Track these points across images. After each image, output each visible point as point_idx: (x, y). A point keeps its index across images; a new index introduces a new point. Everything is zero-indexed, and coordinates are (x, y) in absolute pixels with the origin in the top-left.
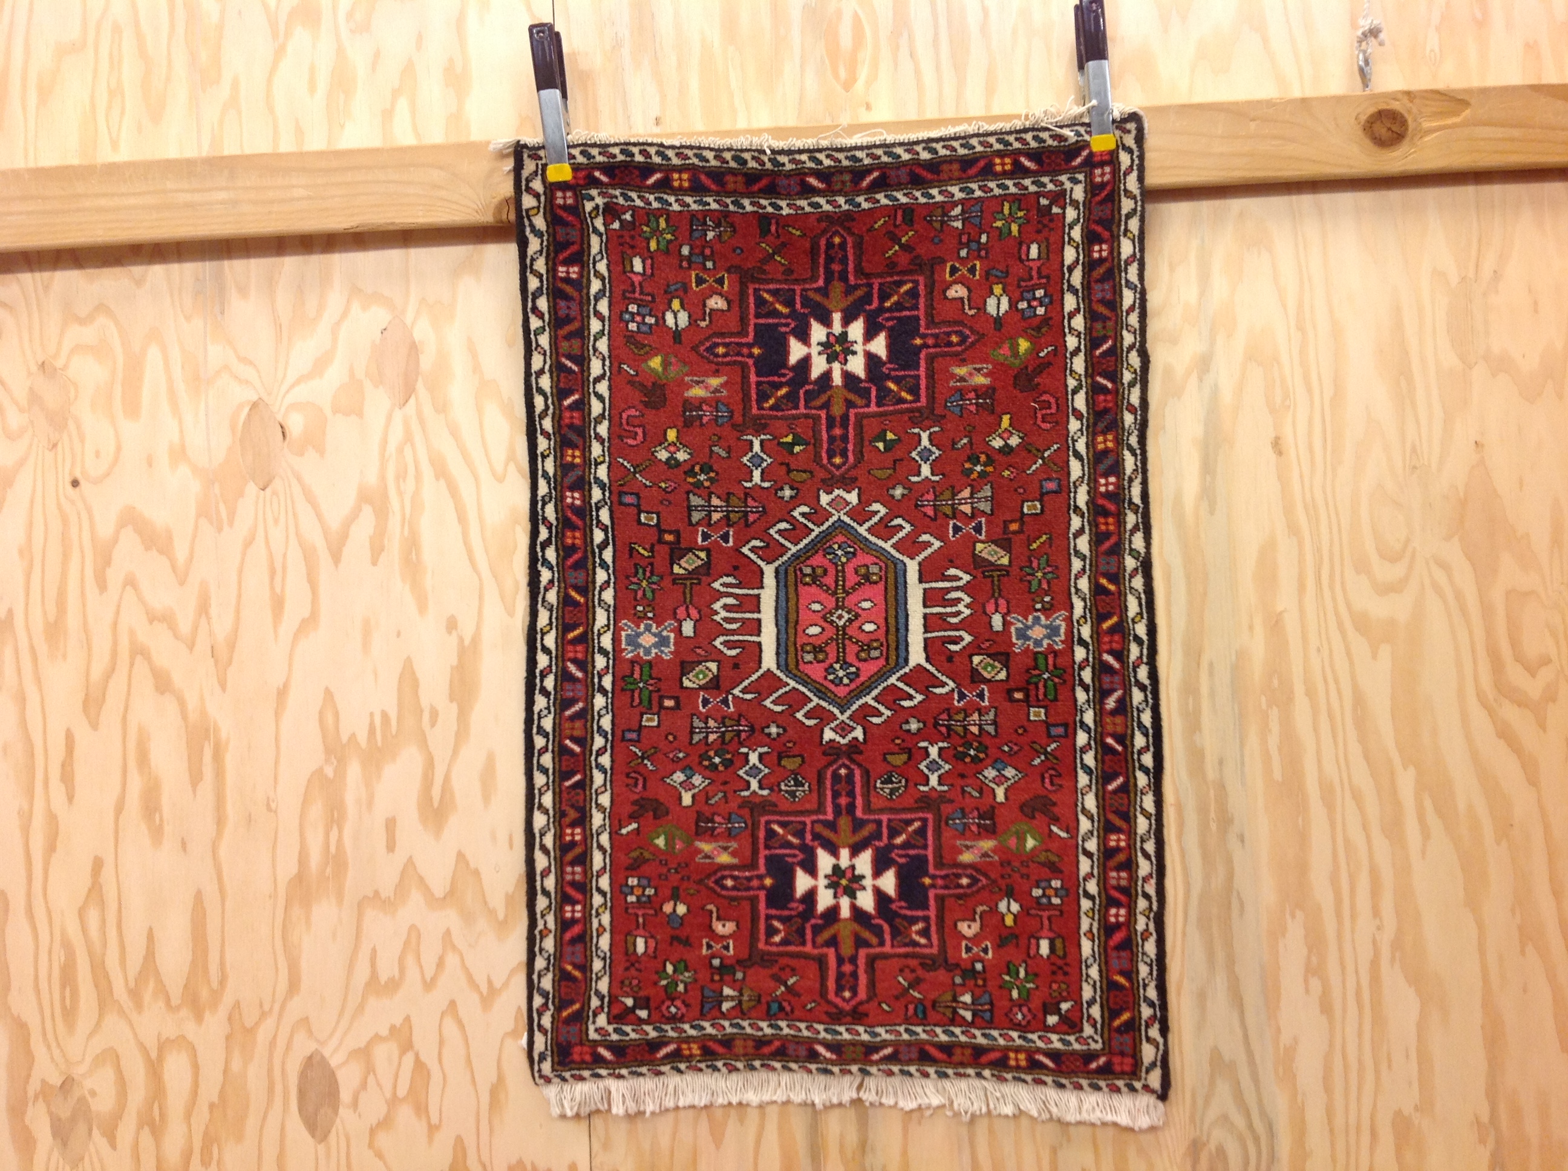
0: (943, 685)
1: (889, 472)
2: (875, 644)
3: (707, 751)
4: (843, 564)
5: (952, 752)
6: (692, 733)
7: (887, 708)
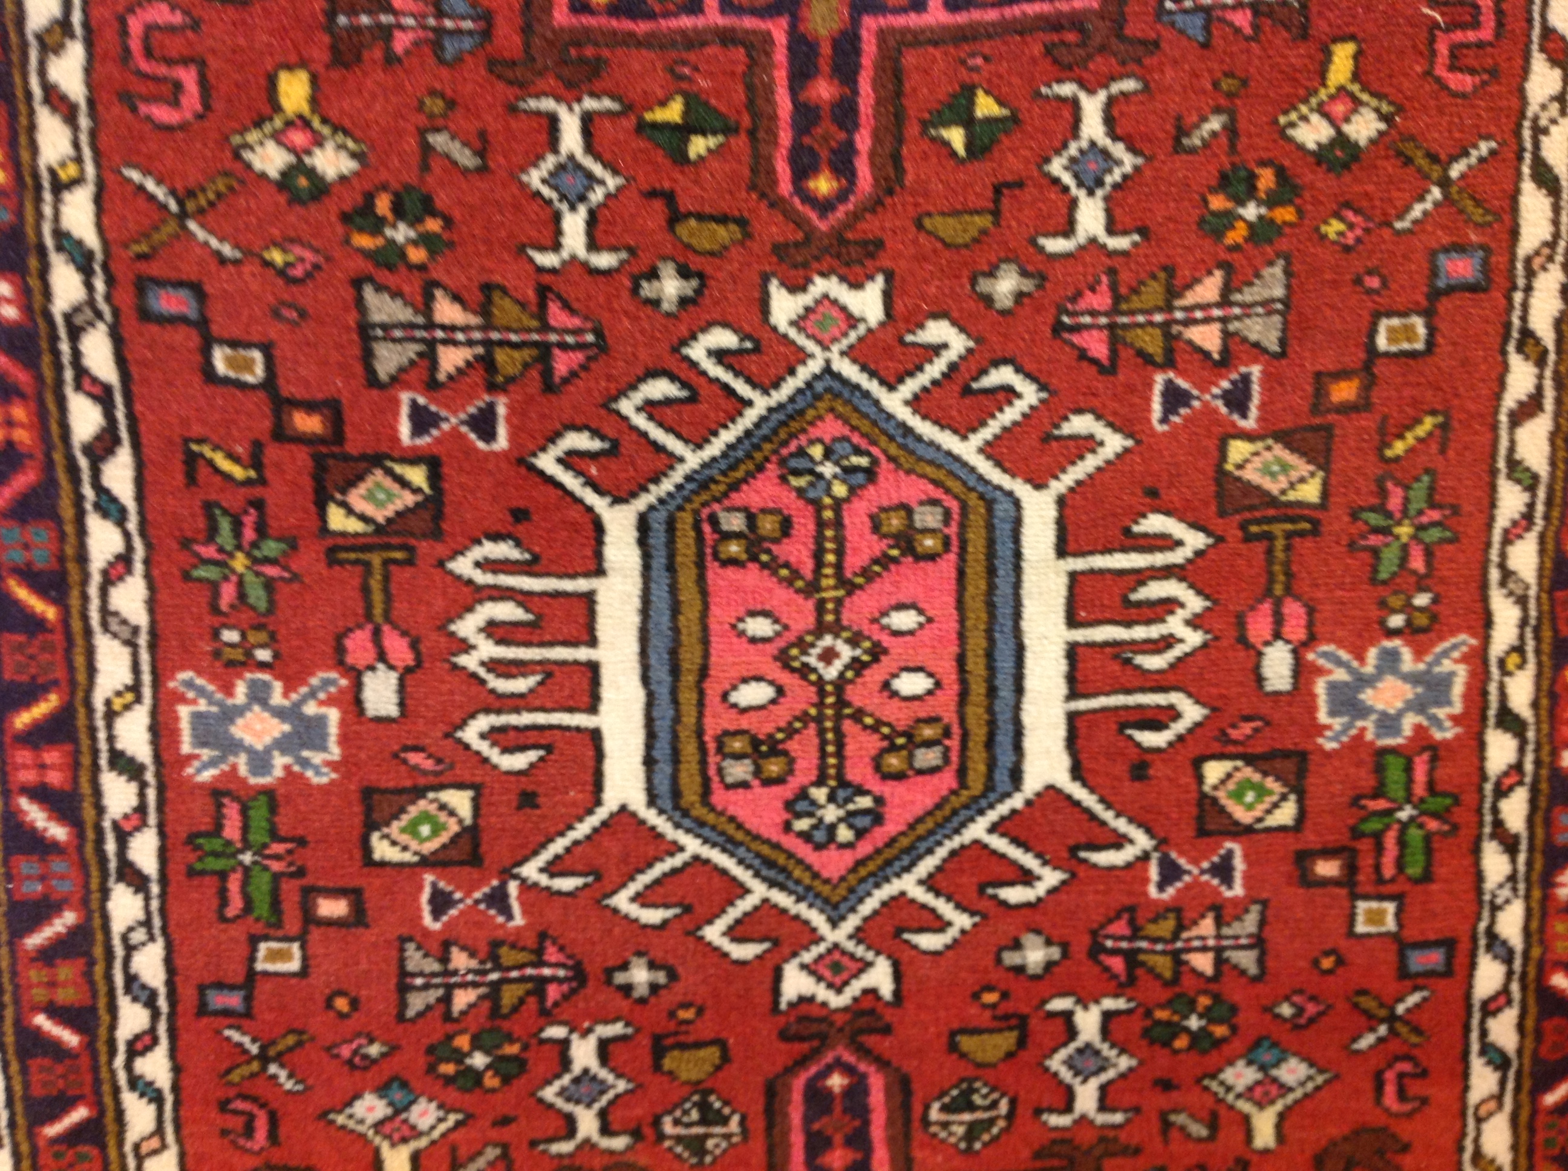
0: (1119, 841)
1: (983, 221)
2: (928, 732)
3: (450, 1038)
4: (838, 504)
5: (1137, 1025)
6: (404, 989)
7: (960, 907)
